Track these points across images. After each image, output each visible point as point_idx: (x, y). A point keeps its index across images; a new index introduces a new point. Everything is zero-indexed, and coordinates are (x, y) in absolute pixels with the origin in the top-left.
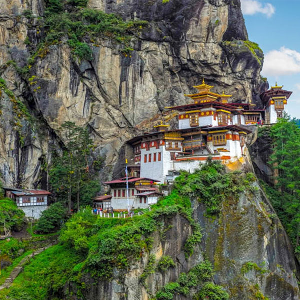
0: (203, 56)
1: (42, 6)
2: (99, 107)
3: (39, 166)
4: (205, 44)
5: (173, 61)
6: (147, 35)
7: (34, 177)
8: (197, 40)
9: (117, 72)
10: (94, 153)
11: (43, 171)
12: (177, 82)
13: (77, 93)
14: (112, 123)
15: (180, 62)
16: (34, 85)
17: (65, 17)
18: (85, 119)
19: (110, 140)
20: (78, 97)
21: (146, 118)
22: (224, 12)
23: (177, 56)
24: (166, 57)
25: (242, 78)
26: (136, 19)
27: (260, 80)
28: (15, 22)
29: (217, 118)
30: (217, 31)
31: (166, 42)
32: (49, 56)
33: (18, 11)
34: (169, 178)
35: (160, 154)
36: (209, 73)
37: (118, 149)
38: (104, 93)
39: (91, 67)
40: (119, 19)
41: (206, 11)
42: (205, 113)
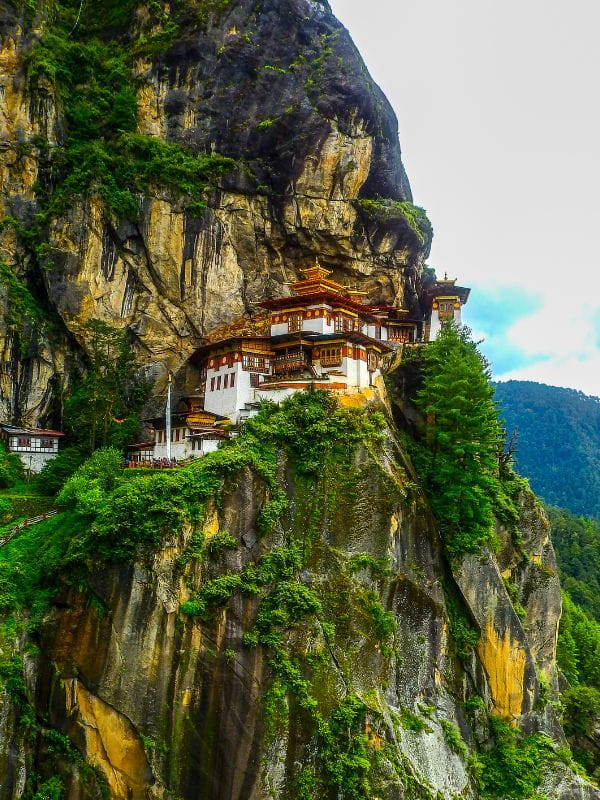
0: (322, 222)
1: (62, 129)
2: (147, 301)
3: (48, 391)
4: (328, 201)
5: (272, 228)
6: (231, 182)
7: (41, 410)
8: (314, 194)
9: (178, 243)
10: (136, 375)
11: (56, 398)
12: (278, 266)
13: (112, 275)
14: (168, 328)
15: (283, 230)
16: (44, 258)
17: (97, 147)
18: (124, 320)
19: (163, 356)
20: (114, 283)
21: (223, 323)
22: (364, 148)
23: (278, 220)
24: (260, 221)
25: (388, 264)
26: (213, 154)
27: (422, 271)
28: (18, 153)
29: (332, 322)
30: (349, 179)
31: (262, 195)
32: (70, 211)
33: (24, 134)
34: (243, 414)
35: (233, 374)
36: (332, 252)
37: (175, 370)
38: (156, 278)
39: (136, 233)
40: (186, 155)
41: (334, 143)
42: (313, 312)
